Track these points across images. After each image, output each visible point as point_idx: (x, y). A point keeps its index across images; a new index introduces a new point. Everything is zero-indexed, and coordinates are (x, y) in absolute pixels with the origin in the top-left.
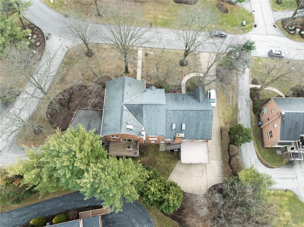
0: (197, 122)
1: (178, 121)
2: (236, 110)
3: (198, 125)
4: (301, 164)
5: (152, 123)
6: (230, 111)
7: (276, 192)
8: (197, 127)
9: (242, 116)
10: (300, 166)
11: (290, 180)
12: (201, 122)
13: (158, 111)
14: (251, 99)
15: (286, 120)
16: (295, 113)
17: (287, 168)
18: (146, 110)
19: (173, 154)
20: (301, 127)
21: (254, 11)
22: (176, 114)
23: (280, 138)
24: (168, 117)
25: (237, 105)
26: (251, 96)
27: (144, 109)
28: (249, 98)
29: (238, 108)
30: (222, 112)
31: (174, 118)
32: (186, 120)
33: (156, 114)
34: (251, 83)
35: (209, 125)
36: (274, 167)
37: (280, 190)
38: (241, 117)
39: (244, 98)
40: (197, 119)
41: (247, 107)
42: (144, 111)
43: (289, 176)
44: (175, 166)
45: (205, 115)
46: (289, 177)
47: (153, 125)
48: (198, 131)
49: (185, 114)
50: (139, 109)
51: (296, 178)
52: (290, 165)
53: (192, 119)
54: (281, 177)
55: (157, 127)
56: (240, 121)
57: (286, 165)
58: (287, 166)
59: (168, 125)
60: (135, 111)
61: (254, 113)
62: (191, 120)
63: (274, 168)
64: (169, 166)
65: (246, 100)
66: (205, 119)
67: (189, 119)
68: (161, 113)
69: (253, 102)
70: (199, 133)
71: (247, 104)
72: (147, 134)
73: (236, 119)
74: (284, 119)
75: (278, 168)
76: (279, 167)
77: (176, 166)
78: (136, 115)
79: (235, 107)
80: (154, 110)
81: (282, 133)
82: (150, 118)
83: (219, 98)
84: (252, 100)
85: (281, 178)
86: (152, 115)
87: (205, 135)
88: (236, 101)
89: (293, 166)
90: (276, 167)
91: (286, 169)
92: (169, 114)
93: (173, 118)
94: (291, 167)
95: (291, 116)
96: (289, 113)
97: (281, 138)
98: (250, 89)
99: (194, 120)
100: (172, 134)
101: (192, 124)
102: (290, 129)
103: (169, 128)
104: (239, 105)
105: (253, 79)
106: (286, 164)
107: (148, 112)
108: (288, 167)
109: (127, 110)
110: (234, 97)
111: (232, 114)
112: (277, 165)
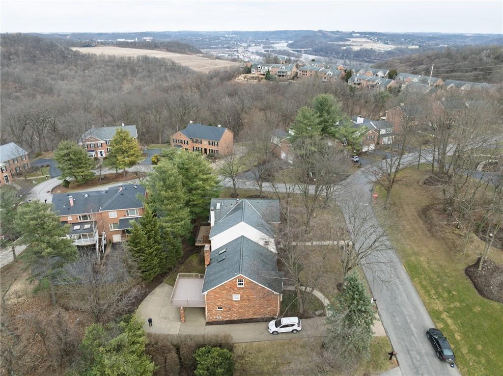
6: (268, 367)
30: (262, 347)
111: (262, 372)
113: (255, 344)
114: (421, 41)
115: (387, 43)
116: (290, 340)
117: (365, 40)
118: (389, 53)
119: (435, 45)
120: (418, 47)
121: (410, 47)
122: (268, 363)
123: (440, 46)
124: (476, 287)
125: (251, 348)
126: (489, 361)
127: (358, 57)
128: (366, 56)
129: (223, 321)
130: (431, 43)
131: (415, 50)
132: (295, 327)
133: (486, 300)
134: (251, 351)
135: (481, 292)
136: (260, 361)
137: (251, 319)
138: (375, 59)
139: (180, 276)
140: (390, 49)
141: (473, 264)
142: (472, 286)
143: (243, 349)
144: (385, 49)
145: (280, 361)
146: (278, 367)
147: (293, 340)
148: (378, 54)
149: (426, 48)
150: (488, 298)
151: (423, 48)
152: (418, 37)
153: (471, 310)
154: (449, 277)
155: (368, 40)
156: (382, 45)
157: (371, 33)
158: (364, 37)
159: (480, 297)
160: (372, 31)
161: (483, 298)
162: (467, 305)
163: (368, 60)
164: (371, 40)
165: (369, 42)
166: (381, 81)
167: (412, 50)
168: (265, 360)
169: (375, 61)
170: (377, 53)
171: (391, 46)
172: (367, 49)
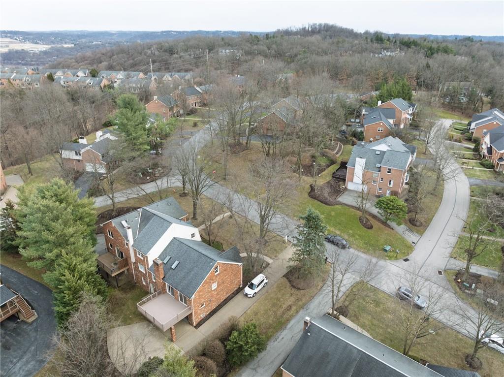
0: (192, 267)
1: (175, 256)
2: (280, 324)
3: (190, 271)
6: (271, 319)
9: (283, 338)
12: (196, 269)
13: (162, 227)
15: (311, 338)
20: (330, 366)
23: (285, 364)
24: (170, 247)
25: (287, 320)
29: (287, 325)
30: (254, 310)
32: (183, 259)
33: (157, 229)
34: (335, 308)
35: (201, 277)
38: (281, 337)
40: (194, 263)
45: (205, 263)
47: (147, 238)
48: (184, 280)
49: (187, 252)
50: (150, 217)
55: (148, 242)
56: (274, 341)
59: (163, 255)
60: (144, 218)
62: (188, 261)
64: (130, 319)
66: (202, 267)
67: (186, 259)
72: (134, 245)
73: (271, 336)
74: (309, 334)
78: (142, 222)
79: (283, 320)
80: (159, 224)
81: (293, 357)
82: (150, 230)
83: (267, 294)
86: (154, 228)
87: (188, 289)
88: (292, 315)
92: (173, 244)
93: (173, 250)
95: (322, 336)
97: (287, 364)
101: (185, 266)
102: (310, 358)
104: (292, 322)
105: (343, 305)
107: (153, 223)
109: (141, 214)
111: (270, 325)
113: (249, 311)
114: (72, 39)
115: (37, 43)
116: (267, 292)
117: (8, 40)
118: (45, 53)
119: (89, 43)
120: (73, 45)
121: (65, 46)
122: (269, 317)
123: (94, 43)
124: (322, 202)
125: (249, 317)
126: (359, 235)
127: (11, 60)
128: (20, 59)
129: (206, 316)
130: (84, 40)
131: (72, 47)
132: (265, 281)
133: (332, 207)
134: (251, 318)
135: (326, 204)
136: (262, 320)
137: (226, 299)
138: (32, 61)
139: (140, 304)
140: (45, 49)
141: (310, 190)
142: (319, 203)
143: (244, 321)
144: (39, 50)
145: (275, 309)
146: (277, 314)
147: (270, 291)
148: (34, 56)
149: (82, 46)
150: (332, 205)
151: (79, 46)
152: (68, 36)
153: (331, 216)
154: (305, 204)
155: (12, 40)
156: (32, 45)
157: (12, 31)
158: (6, 37)
159: (328, 206)
160: (13, 30)
161: (330, 206)
162: (327, 214)
163: (23, 62)
164: (16, 39)
165: (15, 43)
166: (92, 81)
167: (68, 48)
168: (265, 316)
169: (33, 63)
170: (31, 55)
171: (44, 46)
172: (18, 50)
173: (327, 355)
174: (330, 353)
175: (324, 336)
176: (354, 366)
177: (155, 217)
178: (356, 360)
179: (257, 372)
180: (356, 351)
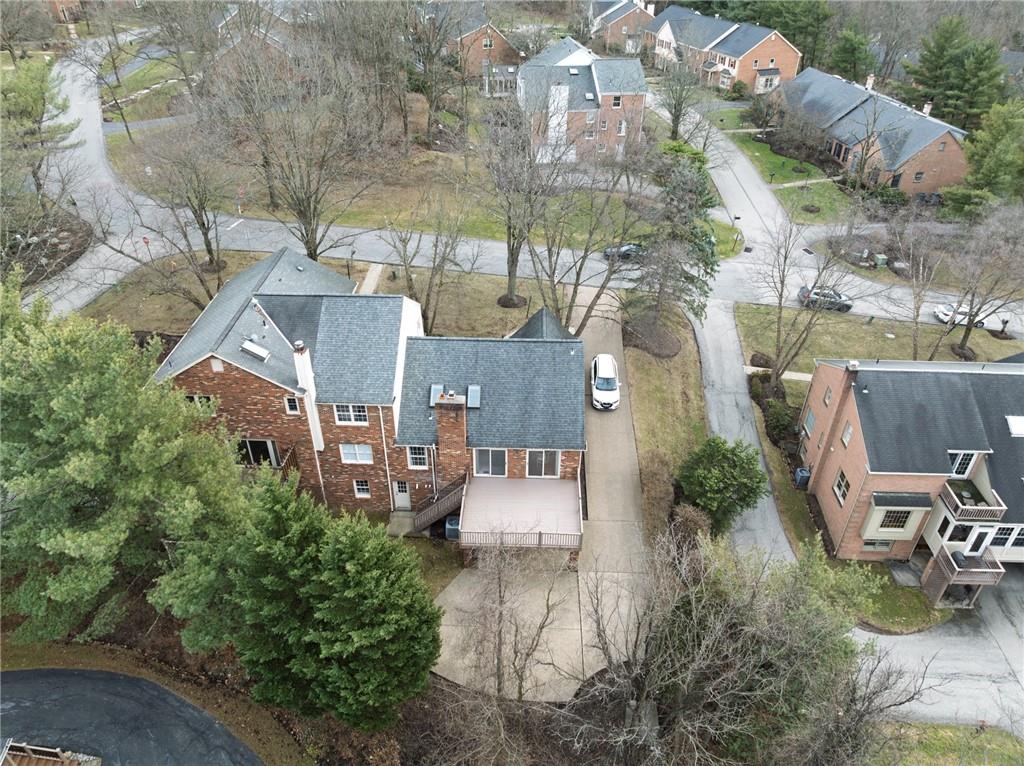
0: (526, 382)
1: (452, 377)
2: (702, 432)
3: (529, 393)
4: (1016, 621)
5: (347, 358)
7: (930, 733)
8: (527, 398)
10: (1013, 628)
11: (986, 683)
12: (541, 381)
13: (375, 317)
14: (754, 404)
15: (874, 396)
16: (902, 375)
17: (956, 635)
18: (331, 314)
19: (441, 546)
20: (942, 422)
21: (739, 218)
22: (448, 354)
23: (871, 463)
24: (416, 364)
25: (703, 418)
26: (755, 396)
27: (323, 309)
28: (745, 400)
29: (710, 427)
30: (644, 427)
31: (439, 368)
32: (485, 375)
33: (365, 327)
34: (748, 362)
35: (572, 392)
36: (898, 631)
37: (947, 726)
39: (728, 400)
40: (524, 370)
41: (742, 425)
42: (323, 317)
43: (974, 667)
44: (444, 587)
45: (554, 359)
46: (980, 672)
47: (350, 363)
48: (530, 417)
49: (480, 355)
50: (307, 309)
51: (1011, 678)
52: (969, 625)
53: (506, 371)
54: (940, 671)
55: (364, 371)
57: (949, 625)
58: (955, 630)
59: (415, 391)
60: (290, 318)
61: (775, 443)
62: (503, 374)
63: (896, 634)
65: (737, 404)
66: (555, 370)
67: (494, 371)
68: (384, 322)
69: (764, 411)
70: (534, 421)
71: (743, 417)
72: (324, 396)
74: (865, 391)
75: (918, 636)
76: (919, 631)
77: (449, 588)
78: (293, 330)
79: (695, 421)
80: (360, 314)
81: (874, 443)
82: (342, 341)
83: (633, 389)
84: (760, 406)
85: (940, 675)
86: (350, 331)
87: (557, 432)
88: (700, 409)
89: (982, 630)
90: (905, 632)
91: (954, 638)
92: (420, 352)
93: (434, 367)
94: (972, 633)
95: (890, 384)
96: (881, 375)
97: (875, 461)
98: (745, 378)
99: (513, 374)
100: (427, 426)
101: (505, 388)
102: (901, 429)
103: (418, 403)
105: (753, 353)
106: (948, 622)
107: (337, 320)
108: (962, 634)
109: (263, 311)
110: (691, 394)
112: (908, 624)
173: (920, 409)
174: (924, 403)
175: (892, 381)
176: (974, 401)
177: (325, 300)
178: (967, 392)
179: (753, 530)
180: (956, 379)
